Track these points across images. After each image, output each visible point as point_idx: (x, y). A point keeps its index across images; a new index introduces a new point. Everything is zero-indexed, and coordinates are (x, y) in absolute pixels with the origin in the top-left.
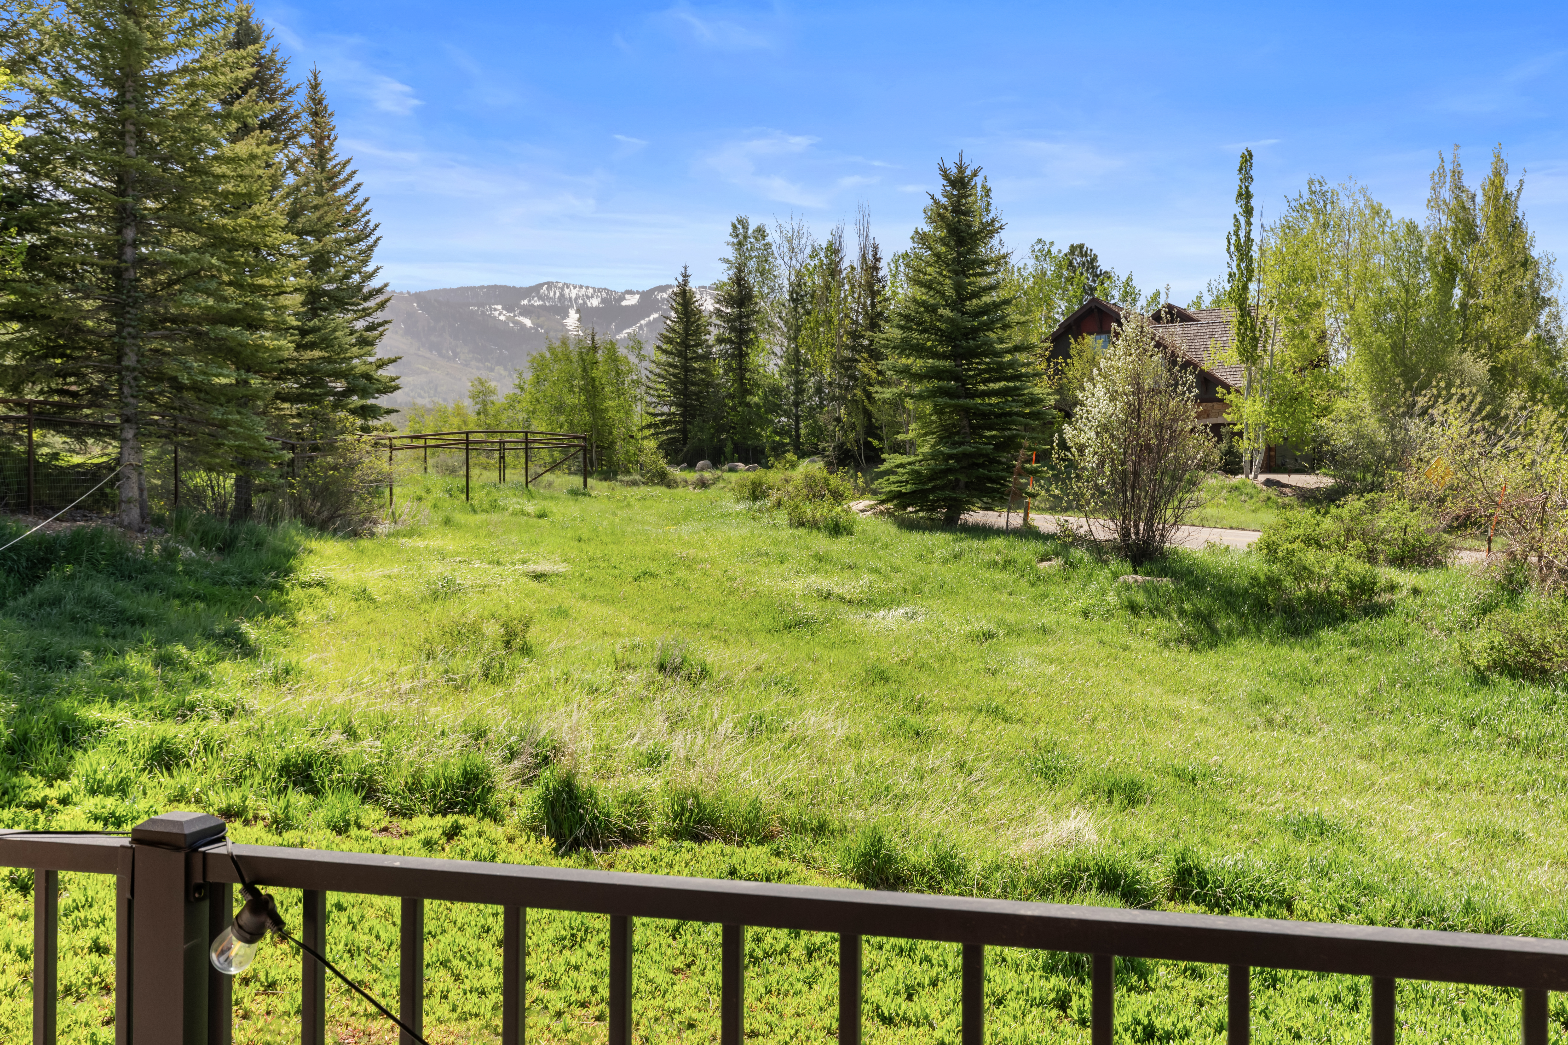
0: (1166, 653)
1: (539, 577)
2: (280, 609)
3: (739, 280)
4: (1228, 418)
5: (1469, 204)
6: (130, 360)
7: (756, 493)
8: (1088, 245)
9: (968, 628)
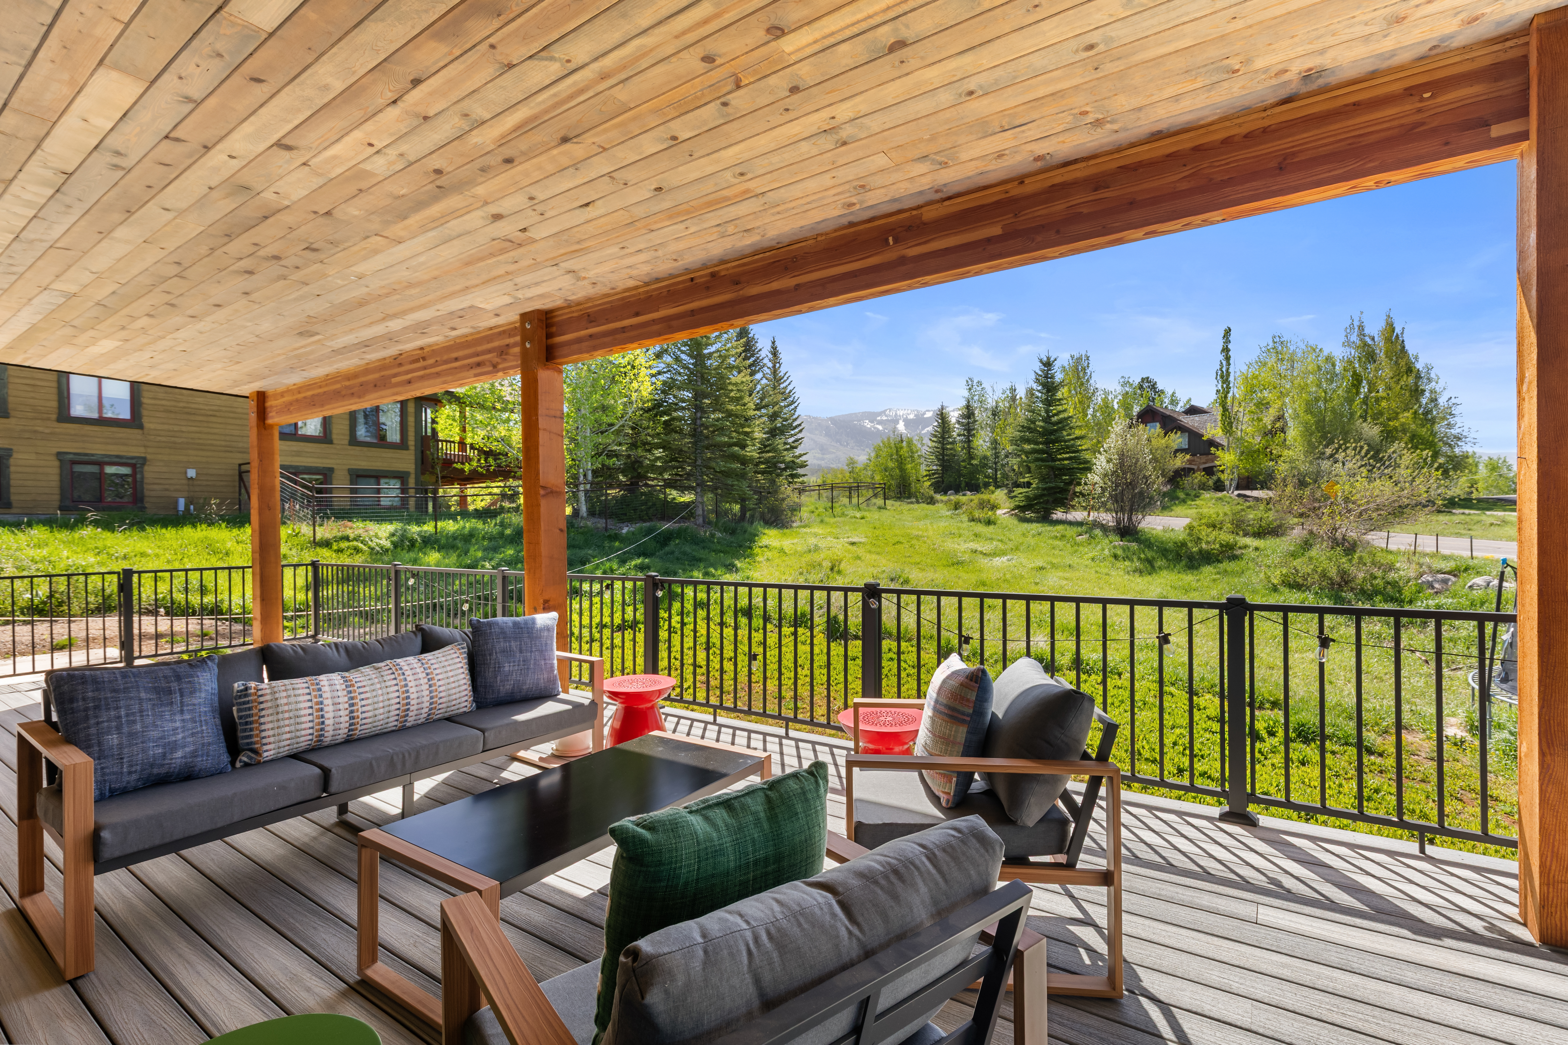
0: (1127, 577)
1: (853, 544)
2: (751, 556)
3: (968, 407)
4: (1218, 463)
5: (1370, 342)
6: (699, 462)
7: (957, 506)
8: (1151, 377)
9: (1033, 565)
